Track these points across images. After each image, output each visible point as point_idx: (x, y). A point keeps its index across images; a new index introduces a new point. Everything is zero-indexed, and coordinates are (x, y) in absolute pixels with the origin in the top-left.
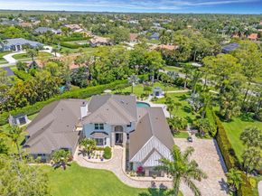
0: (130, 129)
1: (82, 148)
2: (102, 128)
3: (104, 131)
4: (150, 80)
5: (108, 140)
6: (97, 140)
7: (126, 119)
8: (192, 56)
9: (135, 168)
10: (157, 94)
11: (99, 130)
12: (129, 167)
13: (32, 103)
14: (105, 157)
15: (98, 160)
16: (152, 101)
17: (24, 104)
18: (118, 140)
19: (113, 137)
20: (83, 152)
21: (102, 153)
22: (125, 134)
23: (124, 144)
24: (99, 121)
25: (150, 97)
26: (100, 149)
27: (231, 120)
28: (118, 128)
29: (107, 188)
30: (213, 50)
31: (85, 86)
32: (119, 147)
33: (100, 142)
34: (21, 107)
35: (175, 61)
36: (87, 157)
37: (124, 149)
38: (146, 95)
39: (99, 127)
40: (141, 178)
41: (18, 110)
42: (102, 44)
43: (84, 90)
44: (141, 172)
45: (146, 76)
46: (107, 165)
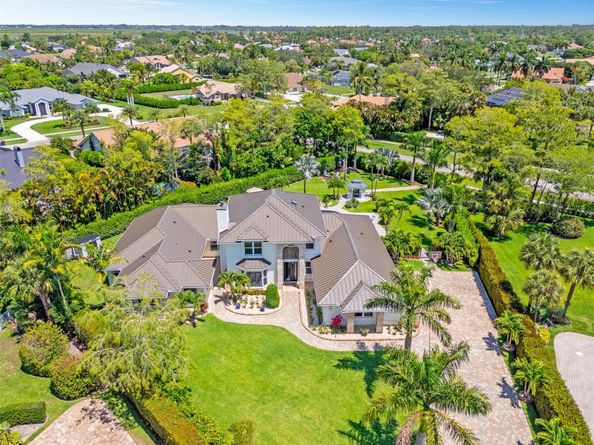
1: (221, 292)
2: (259, 251)
3: (264, 255)
4: (338, 168)
5: (270, 275)
6: (249, 274)
8: (425, 117)
9: (327, 318)
10: (357, 193)
11: (254, 256)
12: (316, 317)
13: (105, 216)
14: (267, 304)
15: (255, 310)
16: (347, 207)
17: (91, 217)
18: (290, 275)
19: (281, 268)
20: (225, 299)
21: (261, 299)
22: (302, 263)
23: (301, 281)
24: (253, 237)
25: (343, 201)
26: (256, 293)
27: (506, 238)
28: (290, 251)
29: (279, 352)
30: (467, 105)
31: (206, 182)
32: (292, 289)
33: (256, 278)
34: (84, 222)
35: (388, 128)
36: (232, 307)
37: (302, 292)
38: (334, 198)
39: (253, 249)
40: (340, 336)
41: (81, 228)
42: (226, 96)
43: (204, 188)
44: (338, 326)
45: (330, 159)
46: (270, 318)
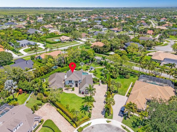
0: (80, 82)
1: (65, 88)
2: (71, 82)
3: (72, 82)
5: (73, 86)
6: (70, 85)
7: (78, 78)
10: (92, 69)
11: (70, 82)
12: (80, 92)
13: (45, 74)
14: (72, 90)
15: (71, 91)
16: (89, 72)
17: (43, 75)
18: (76, 85)
19: (75, 84)
20: (66, 89)
21: (72, 89)
22: (78, 84)
23: (78, 87)
24: (70, 80)
25: (89, 70)
26: (71, 88)
28: (76, 82)
32: (77, 88)
33: (71, 86)
34: (42, 76)
36: (67, 91)
37: (78, 88)
38: (87, 70)
39: (70, 81)
40: (83, 95)
41: (41, 77)
44: (83, 93)
46: (73, 92)
